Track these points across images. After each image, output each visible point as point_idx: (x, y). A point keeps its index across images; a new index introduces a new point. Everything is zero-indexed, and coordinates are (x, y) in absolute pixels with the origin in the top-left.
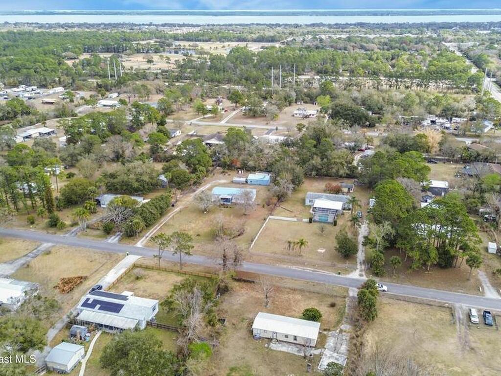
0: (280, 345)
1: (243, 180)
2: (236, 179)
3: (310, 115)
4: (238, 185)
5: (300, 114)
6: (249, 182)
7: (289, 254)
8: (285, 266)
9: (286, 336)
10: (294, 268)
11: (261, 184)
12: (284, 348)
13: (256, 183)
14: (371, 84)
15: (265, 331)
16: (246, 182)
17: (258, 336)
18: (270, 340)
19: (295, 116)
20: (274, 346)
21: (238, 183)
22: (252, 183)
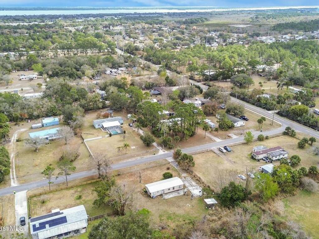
0: (168, 195)
1: (40, 125)
2: (34, 126)
3: (34, 78)
4: (38, 129)
5: (26, 78)
6: (45, 125)
7: (119, 155)
8: (125, 161)
9: (169, 189)
10: (130, 160)
11: (54, 124)
12: (171, 196)
13: (50, 125)
14: (52, 55)
15: (158, 192)
16: (43, 126)
17: (155, 196)
18: (161, 195)
19: (22, 80)
20: (166, 197)
21: (37, 128)
22: (47, 125)
